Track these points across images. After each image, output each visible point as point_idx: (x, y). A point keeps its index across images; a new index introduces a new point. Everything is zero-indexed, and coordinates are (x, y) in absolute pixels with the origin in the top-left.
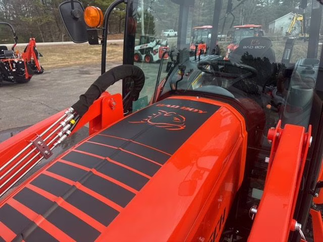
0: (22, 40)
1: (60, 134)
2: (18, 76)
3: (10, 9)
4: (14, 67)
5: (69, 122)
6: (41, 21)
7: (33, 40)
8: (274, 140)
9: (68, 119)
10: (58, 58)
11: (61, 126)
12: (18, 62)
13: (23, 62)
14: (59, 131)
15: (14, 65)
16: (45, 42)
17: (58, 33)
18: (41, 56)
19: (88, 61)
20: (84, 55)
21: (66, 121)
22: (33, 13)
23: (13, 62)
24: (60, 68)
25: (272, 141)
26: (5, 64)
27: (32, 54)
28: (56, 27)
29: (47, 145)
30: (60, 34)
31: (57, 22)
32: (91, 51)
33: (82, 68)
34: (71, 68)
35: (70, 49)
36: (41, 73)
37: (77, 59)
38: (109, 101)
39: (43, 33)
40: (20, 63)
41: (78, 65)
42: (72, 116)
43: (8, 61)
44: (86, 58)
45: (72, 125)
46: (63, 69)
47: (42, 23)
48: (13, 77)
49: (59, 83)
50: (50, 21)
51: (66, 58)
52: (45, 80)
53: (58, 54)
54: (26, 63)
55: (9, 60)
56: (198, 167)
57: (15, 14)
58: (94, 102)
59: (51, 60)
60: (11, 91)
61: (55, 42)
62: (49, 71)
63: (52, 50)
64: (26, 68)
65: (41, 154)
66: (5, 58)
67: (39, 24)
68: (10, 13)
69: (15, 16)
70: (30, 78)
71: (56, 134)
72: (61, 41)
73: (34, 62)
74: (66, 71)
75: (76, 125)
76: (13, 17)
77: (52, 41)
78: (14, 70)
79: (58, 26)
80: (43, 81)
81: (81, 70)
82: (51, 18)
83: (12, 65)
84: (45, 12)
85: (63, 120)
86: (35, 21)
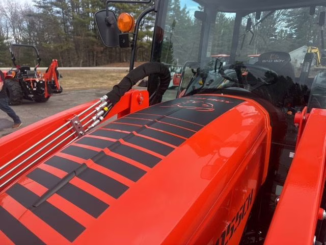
0: (43, 65)
1: (94, 118)
2: (38, 95)
3: (34, 36)
4: (35, 86)
5: (102, 109)
6: (62, 48)
7: (55, 61)
8: (301, 123)
9: (102, 105)
10: (75, 82)
11: (95, 111)
12: (39, 82)
13: (44, 82)
14: (93, 115)
15: (35, 84)
16: (64, 66)
17: (77, 59)
18: (61, 77)
19: (104, 85)
20: (101, 80)
21: (100, 106)
22: (55, 40)
23: (34, 81)
24: (77, 90)
25: (299, 124)
26: (26, 83)
27: (53, 75)
28: (75, 53)
29: (83, 126)
30: (78, 60)
31: (76, 49)
32: (108, 76)
33: (99, 91)
34: (87, 91)
35: (87, 74)
36: (60, 92)
37: (94, 83)
38: (137, 96)
39: (62, 58)
40: (41, 82)
41: (95, 88)
42: (106, 103)
43: (29, 81)
44: (103, 83)
45: (105, 112)
46: (80, 91)
47: (63, 49)
48: (33, 96)
49: (76, 104)
50: (70, 48)
51: (82, 82)
52: (62, 100)
53: (75, 78)
54: (47, 82)
55: (31, 79)
56: (220, 155)
57: (38, 41)
58: (126, 93)
59: (68, 83)
60: (30, 109)
61: (73, 67)
62: (67, 93)
63: (71, 74)
64: (46, 88)
65: (77, 134)
66: (27, 78)
67: (60, 50)
68: (34, 39)
69: (38, 43)
70: (48, 97)
71: (90, 117)
72: (79, 66)
73: (54, 82)
74: (82, 93)
75: (108, 113)
76: (36, 44)
77: (70, 66)
78: (35, 89)
79: (77, 52)
80: (61, 101)
81: (97, 93)
82: (71, 45)
83: (33, 84)
84: (66, 40)
85: (97, 106)
86: (56, 48)
